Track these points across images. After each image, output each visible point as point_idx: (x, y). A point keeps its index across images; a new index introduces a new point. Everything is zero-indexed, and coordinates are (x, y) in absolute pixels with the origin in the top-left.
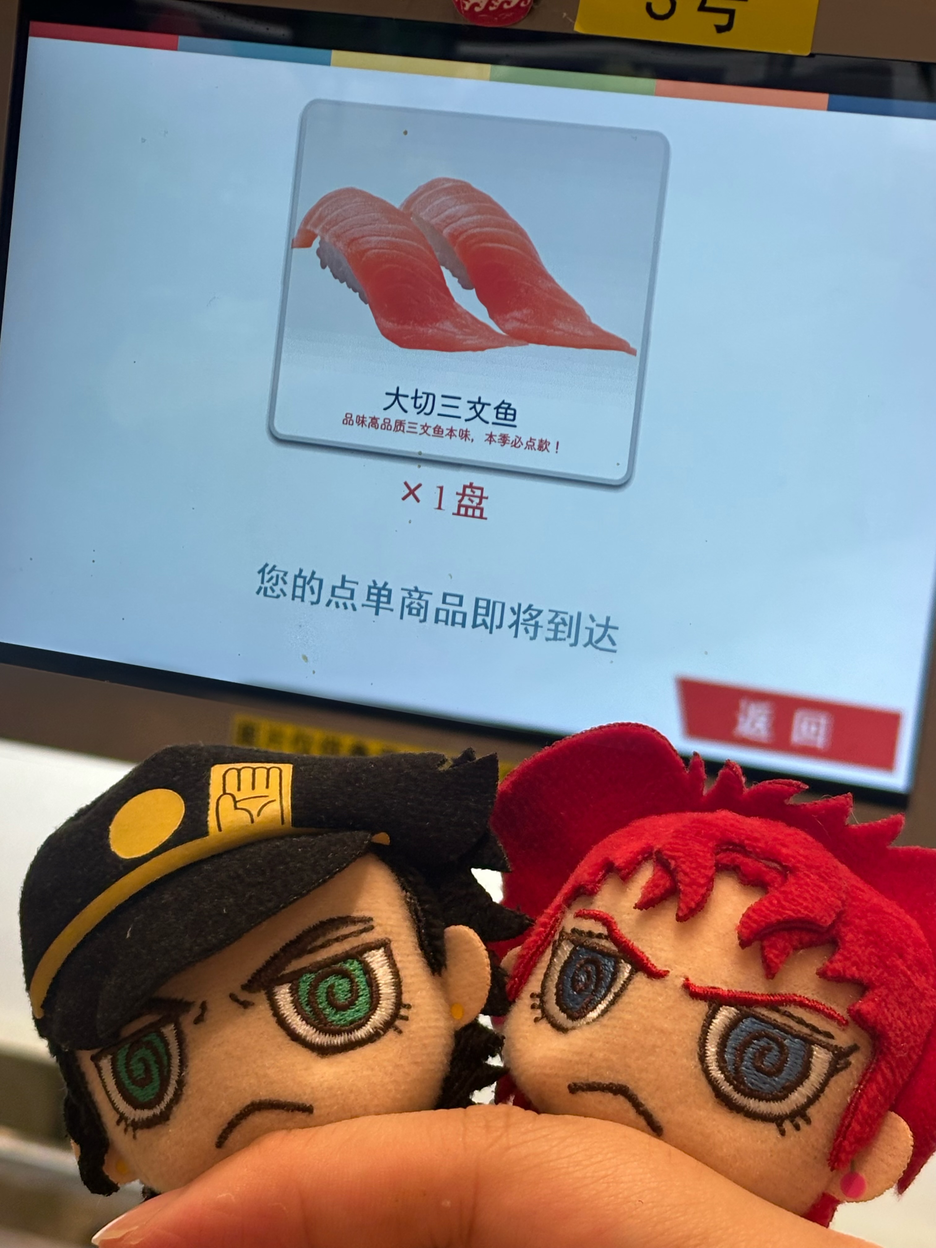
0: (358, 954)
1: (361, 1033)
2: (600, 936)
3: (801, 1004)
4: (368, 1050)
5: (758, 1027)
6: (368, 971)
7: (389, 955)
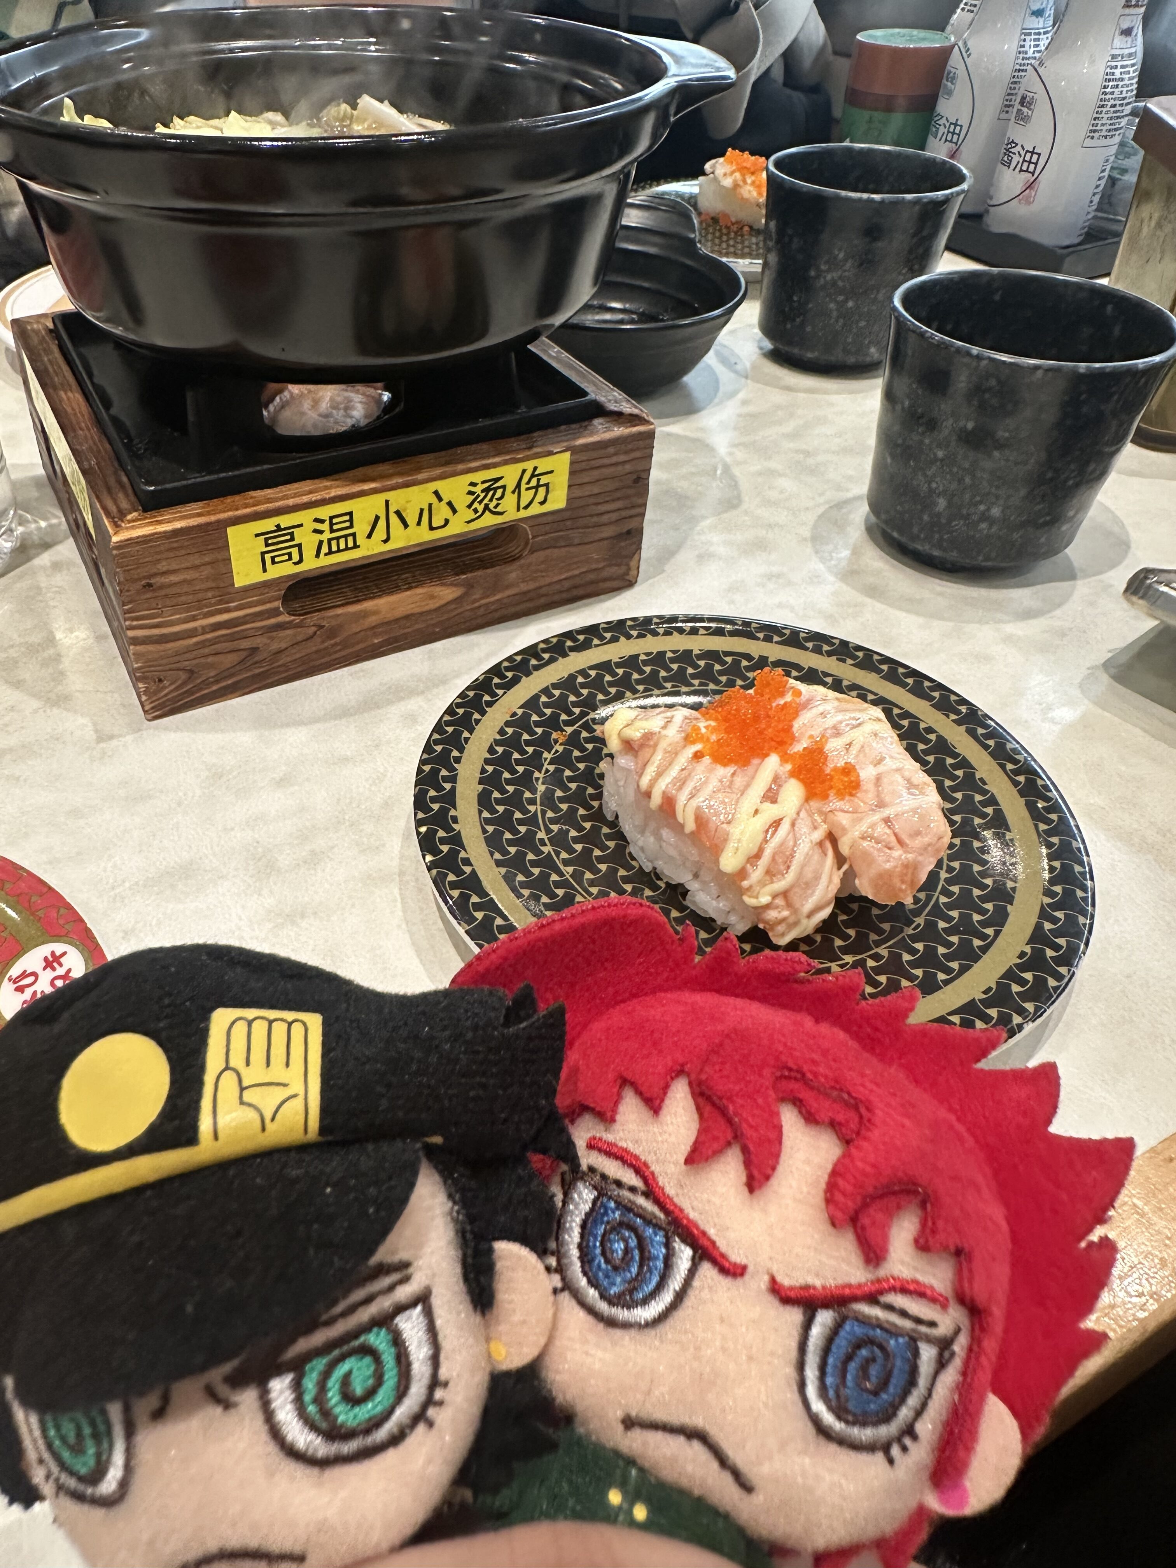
0: (385, 1321)
1: (381, 1434)
2: (633, 1189)
3: (904, 1289)
4: (391, 1456)
5: (859, 1330)
6: (397, 1341)
7: (429, 1313)
